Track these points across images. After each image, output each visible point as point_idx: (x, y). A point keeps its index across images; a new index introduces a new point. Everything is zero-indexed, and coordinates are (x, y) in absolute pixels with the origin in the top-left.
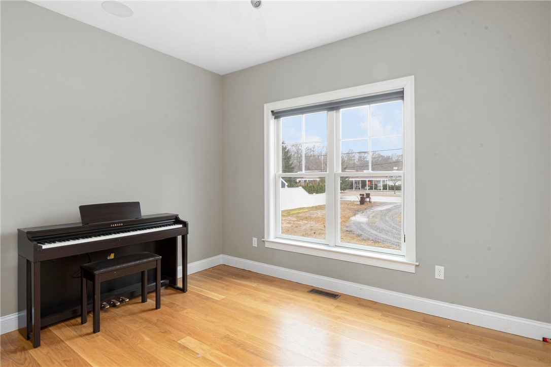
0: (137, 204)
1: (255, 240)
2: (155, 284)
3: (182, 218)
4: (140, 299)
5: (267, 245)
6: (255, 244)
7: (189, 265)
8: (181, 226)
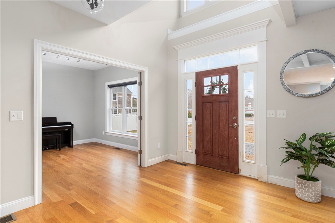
0: (56, 118)
1: (103, 132)
2: (56, 145)
3: (72, 123)
4: (58, 149)
5: (106, 134)
6: (103, 134)
7: (74, 142)
8: (71, 125)
